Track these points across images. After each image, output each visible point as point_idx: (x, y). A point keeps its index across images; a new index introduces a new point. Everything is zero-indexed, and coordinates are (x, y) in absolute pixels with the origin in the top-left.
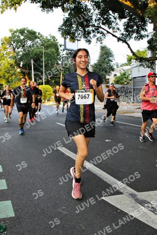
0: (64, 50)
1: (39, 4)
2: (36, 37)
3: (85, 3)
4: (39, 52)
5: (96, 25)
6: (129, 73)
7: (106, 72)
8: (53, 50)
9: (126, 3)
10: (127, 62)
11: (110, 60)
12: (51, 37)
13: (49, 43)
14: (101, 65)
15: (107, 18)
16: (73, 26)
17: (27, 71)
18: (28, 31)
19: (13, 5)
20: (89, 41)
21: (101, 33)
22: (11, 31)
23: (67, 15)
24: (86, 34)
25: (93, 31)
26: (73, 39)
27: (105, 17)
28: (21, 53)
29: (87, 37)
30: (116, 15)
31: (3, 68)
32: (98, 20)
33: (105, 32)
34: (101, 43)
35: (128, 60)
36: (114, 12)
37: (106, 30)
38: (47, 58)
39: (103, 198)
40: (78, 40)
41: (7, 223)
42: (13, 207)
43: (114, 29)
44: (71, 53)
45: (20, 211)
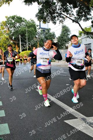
0: (39, 29)
2: (22, 21)
4: (24, 30)
5: (59, 12)
6: (81, 42)
7: (66, 41)
8: (33, 29)
11: (68, 34)
12: (31, 20)
13: (30, 24)
14: (62, 38)
16: (45, 13)
17: (17, 42)
18: (17, 17)
19: (7, 1)
20: (55, 23)
21: (62, 17)
22: (6, 17)
23: (41, 7)
24: (53, 19)
25: (57, 16)
26: (45, 21)
27: (65, 7)
28: (13, 31)
30: (72, 6)
31: (2, 40)
32: (60, 9)
33: (65, 17)
34: (63, 24)
35: (79, 34)
36: (70, 4)
38: (29, 34)
39: (65, 121)
40: (48, 22)
41: (5, 138)
42: (9, 128)
43: (70, 14)
44: (44, 30)
45: (13, 130)
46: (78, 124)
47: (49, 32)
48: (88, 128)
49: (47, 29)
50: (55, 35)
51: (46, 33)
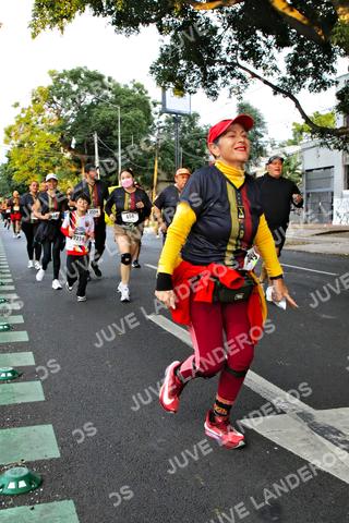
0: (161, 114)
1: (110, 18)
2: (104, 87)
3: (206, 16)
4: (109, 118)
5: (229, 60)
6: (298, 160)
8: (140, 113)
9: (291, 14)
10: (292, 138)
11: (257, 133)
12: (135, 86)
13: (131, 98)
15: (251, 45)
16: (181, 62)
17: (85, 157)
18: (87, 74)
19: (56, 20)
20: (214, 94)
21: (239, 78)
22: (52, 74)
23: (167, 40)
24: (208, 80)
25: (223, 74)
26: (180, 89)
27: (248, 43)
28: (72, 120)
29: (209, 86)
30: (271, 39)
31: (36, 150)
32: (233, 50)
33: (248, 75)
34: (241, 98)
35: (295, 134)
36: (266, 32)
37: (250, 72)
38: (125, 130)
40: (191, 93)
41: (45, 470)
42: (57, 439)
43: (265, 68)
44: (176, 118)
45: (71, 446)
46: (284, 431)
47: (192, 124)
48: (319, 445)
49: (189, 116)
51: (184, 129)
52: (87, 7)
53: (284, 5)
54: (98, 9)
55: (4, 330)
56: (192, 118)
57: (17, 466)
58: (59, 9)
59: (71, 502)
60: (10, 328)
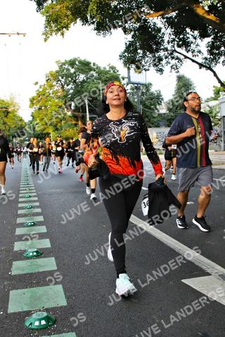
0: (128, 84)
1: (93, 26)
2: (91, 69)
3: (154, 21)
4: (94, 89)
5: (169, 48)
6: (218, 110)
9: (208, 17)
10: (213, 96)
12: (110, 67)
13: (108, 76)
15: (183, 38)
16: (139, 51)
17: (81, 114)
18: (80, 62)
19: (59, 30)
20: (161, 71)
21: (176, 59)
22: (58, 63)
23: (129, 37)
24: (157, 62)
25: (166, 57)
26: (139, 68)
27: (181, 36)
28: (72, 91)
29: (157, 66)
30: (196, 33)
31: (50, 111)
32: (172, 42)
33: (182, 57)
34: (178, 72)
35: (215, 94)
36: (193, 29)
37: (183, 55)
39: (183, 281)
40: (146, 70)
41: (58, 313)
42: (65, 294)
43: (193, 51)
44: (137, 87)
45: (74, 298)
46: (211, 287)
47: (148, 90)
49: (145, 85)
50: (161, 96)
51: (143, 94)
52: (78, 20)
53: (203, 11)
54: (85, 21)
55: (31, 226)
56: (148, 86)
57: (40, 311)
58: (61, 22)
59: (74, 333)
60: (34, 224)
